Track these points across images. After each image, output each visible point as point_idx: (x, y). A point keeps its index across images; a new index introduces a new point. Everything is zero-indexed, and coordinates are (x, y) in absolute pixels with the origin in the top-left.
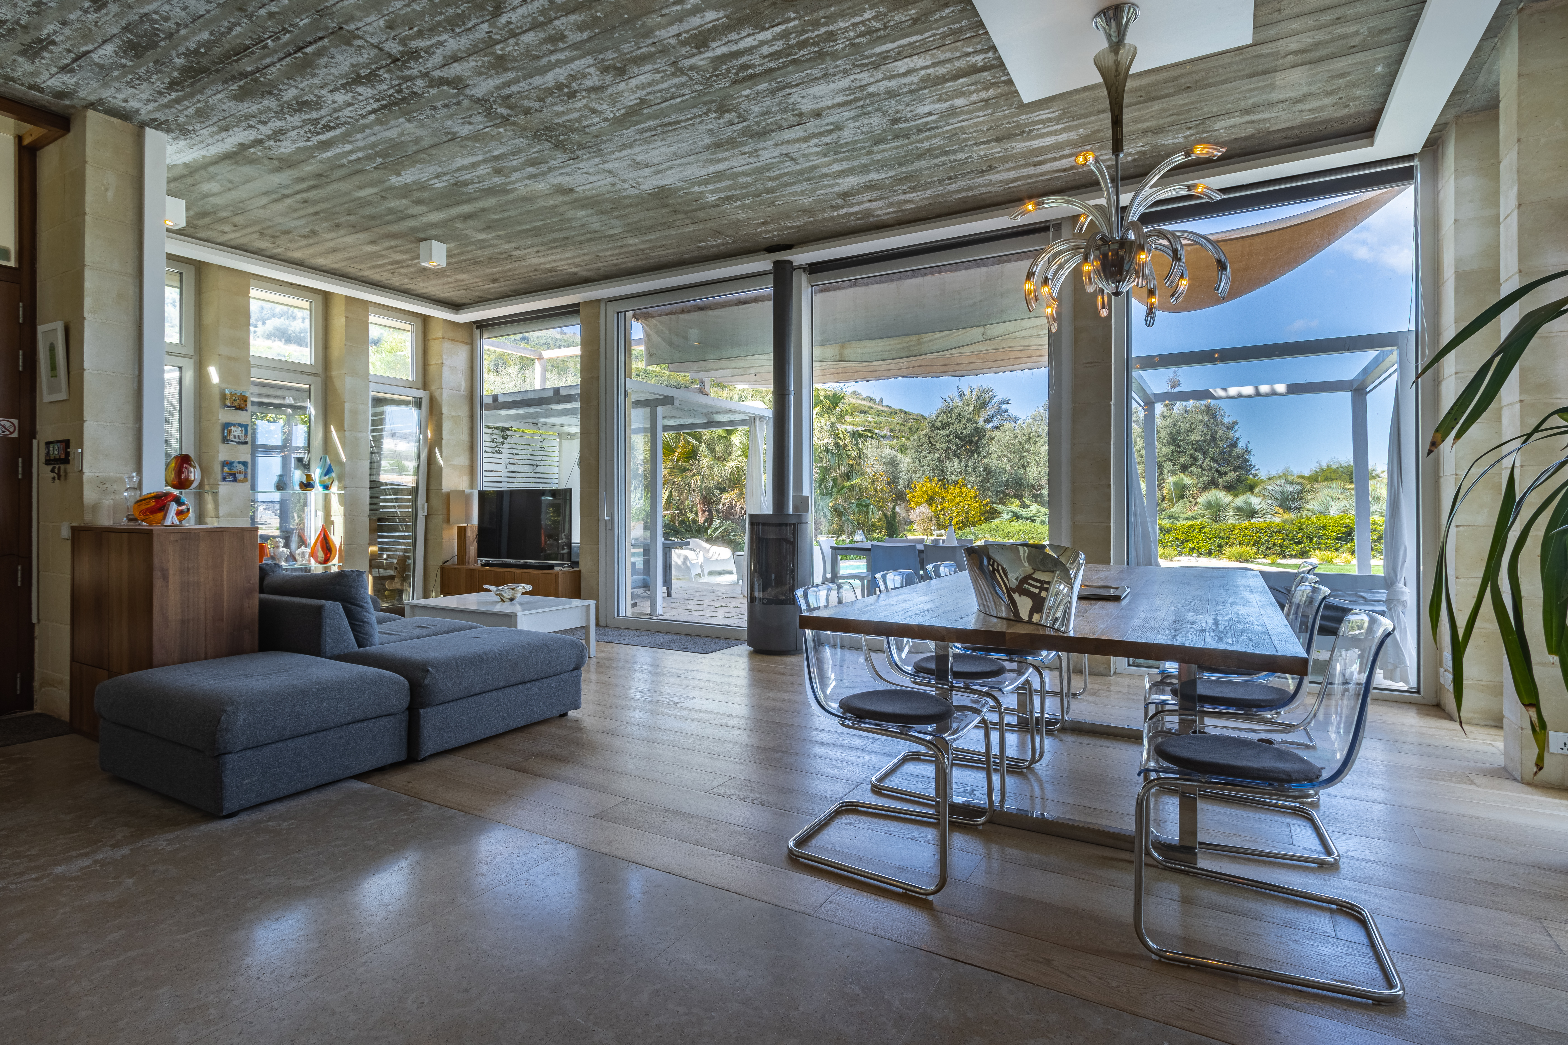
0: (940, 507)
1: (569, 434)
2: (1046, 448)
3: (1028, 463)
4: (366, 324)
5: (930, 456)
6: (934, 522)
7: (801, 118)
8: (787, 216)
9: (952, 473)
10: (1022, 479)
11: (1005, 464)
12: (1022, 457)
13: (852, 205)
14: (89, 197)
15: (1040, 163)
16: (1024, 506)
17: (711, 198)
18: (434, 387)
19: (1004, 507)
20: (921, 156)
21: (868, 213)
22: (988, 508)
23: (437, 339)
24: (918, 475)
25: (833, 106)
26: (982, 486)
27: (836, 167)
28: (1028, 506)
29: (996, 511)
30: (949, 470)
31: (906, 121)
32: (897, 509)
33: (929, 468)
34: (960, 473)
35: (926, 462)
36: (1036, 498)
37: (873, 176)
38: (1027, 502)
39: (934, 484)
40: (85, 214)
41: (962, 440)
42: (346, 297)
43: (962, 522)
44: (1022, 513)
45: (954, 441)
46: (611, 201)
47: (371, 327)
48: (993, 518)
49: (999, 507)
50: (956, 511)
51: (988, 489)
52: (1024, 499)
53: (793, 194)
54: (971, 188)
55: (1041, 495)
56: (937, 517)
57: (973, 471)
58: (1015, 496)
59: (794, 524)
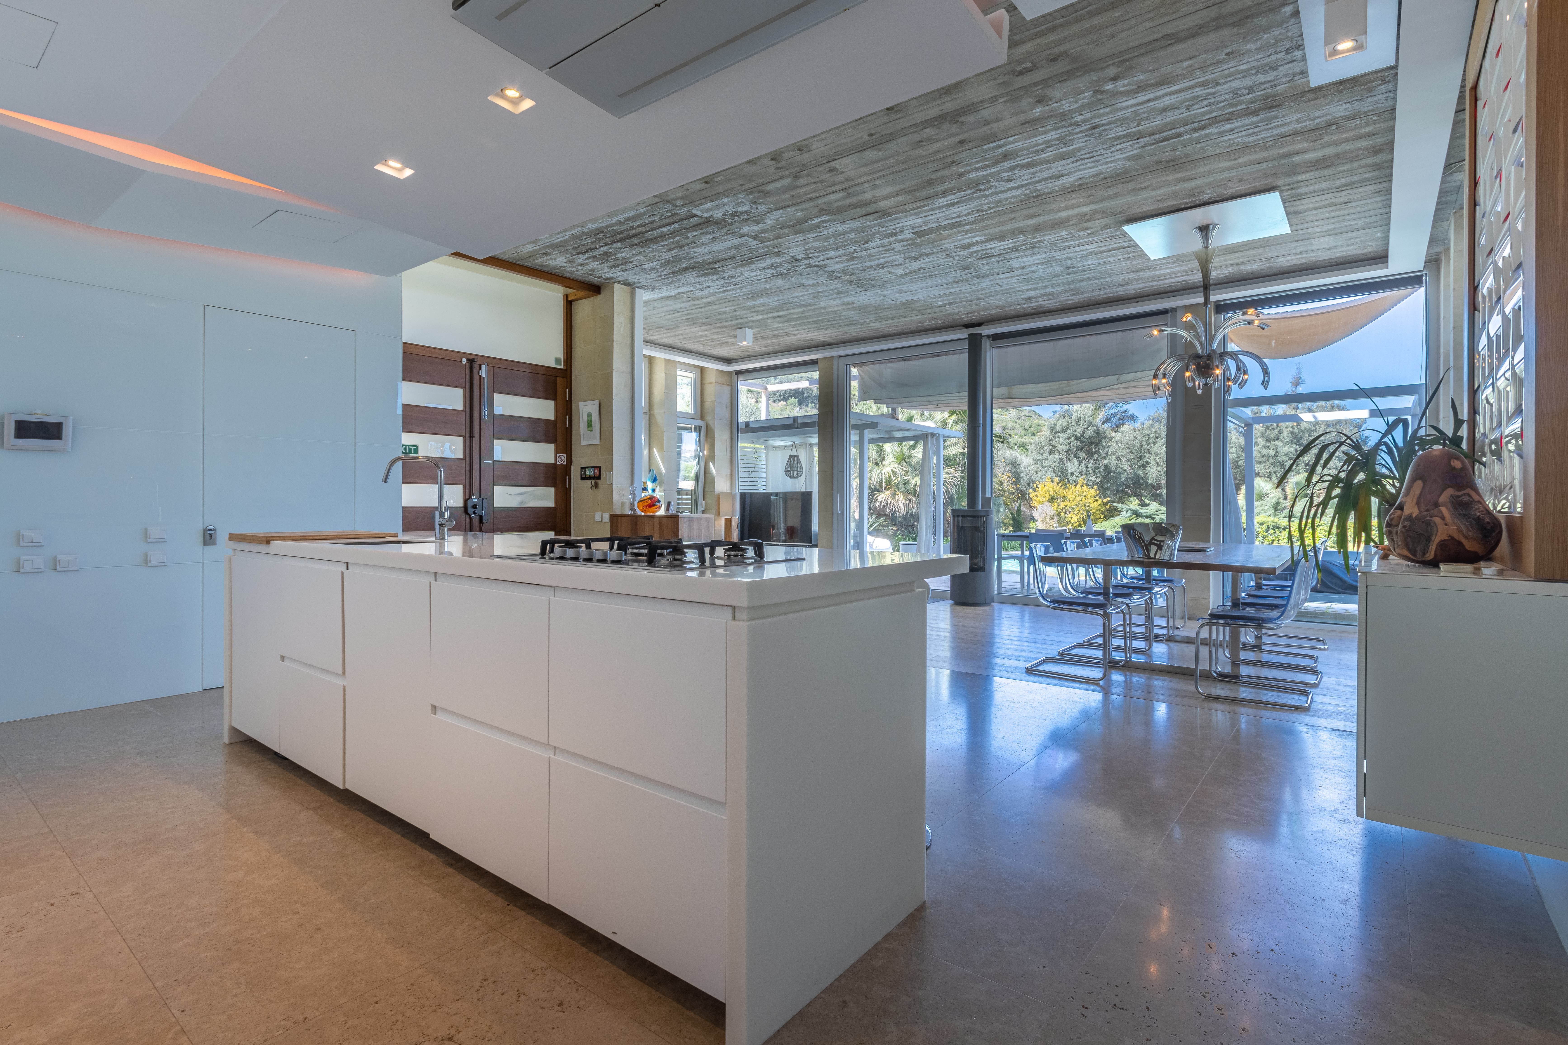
0: (1061, 506)
1: (774, 447)
2: (1164, 448)
3: (1148, 463)
4: (675, 376)
5: (1051, 458)
6: (1056, 519)
7: (1011, 270)
8: (986, 309)
9: (1073, 474)
10: (1141, 478)
11: (1125, 465)
12: (1141, 458)
13: (1031, 303)
14: (615, 332)
15: (1161, 280)
16: (1144, 505)
17: (939, 303)
18: (708, 418)
19: (1123, 506)
20: (1082, 281)
21: (1041, 306)
22: (1108, 507)
23: (711, 383)
24: (1039, 476)
25: (1033, 264)
26: (1102, 487)
27: (1026, 288)
28: (1148, 505)
29: (1116, 509)
30: (1070, 471)
31: (1076, 267)
32: (1022, 508)
33: (1050, 469)
34: (1081, 473)
35: (1048, 463)
36: (1156, 497)
37: (1049, 290)
38: (1147, 501)
39: (1055, 484)
40: (613, 341)
41: (1082, 442)
42: (666, 359)
43: (1083, 520)
44: (1141, 511)
45: (1075, 443)
46: (874, 307)
47: (678, 377)
48: (1113, 516)
49: (1119, 506)
50: (1077, 509)
51: (1108, 489)
52: (1143, 498)
53: (993, 300)
54: (1114, 293)
55: (1160, 495)
56: (1059, 515)
57: (1094, 471)
58: (1136, 495)
59: (984, 516)
